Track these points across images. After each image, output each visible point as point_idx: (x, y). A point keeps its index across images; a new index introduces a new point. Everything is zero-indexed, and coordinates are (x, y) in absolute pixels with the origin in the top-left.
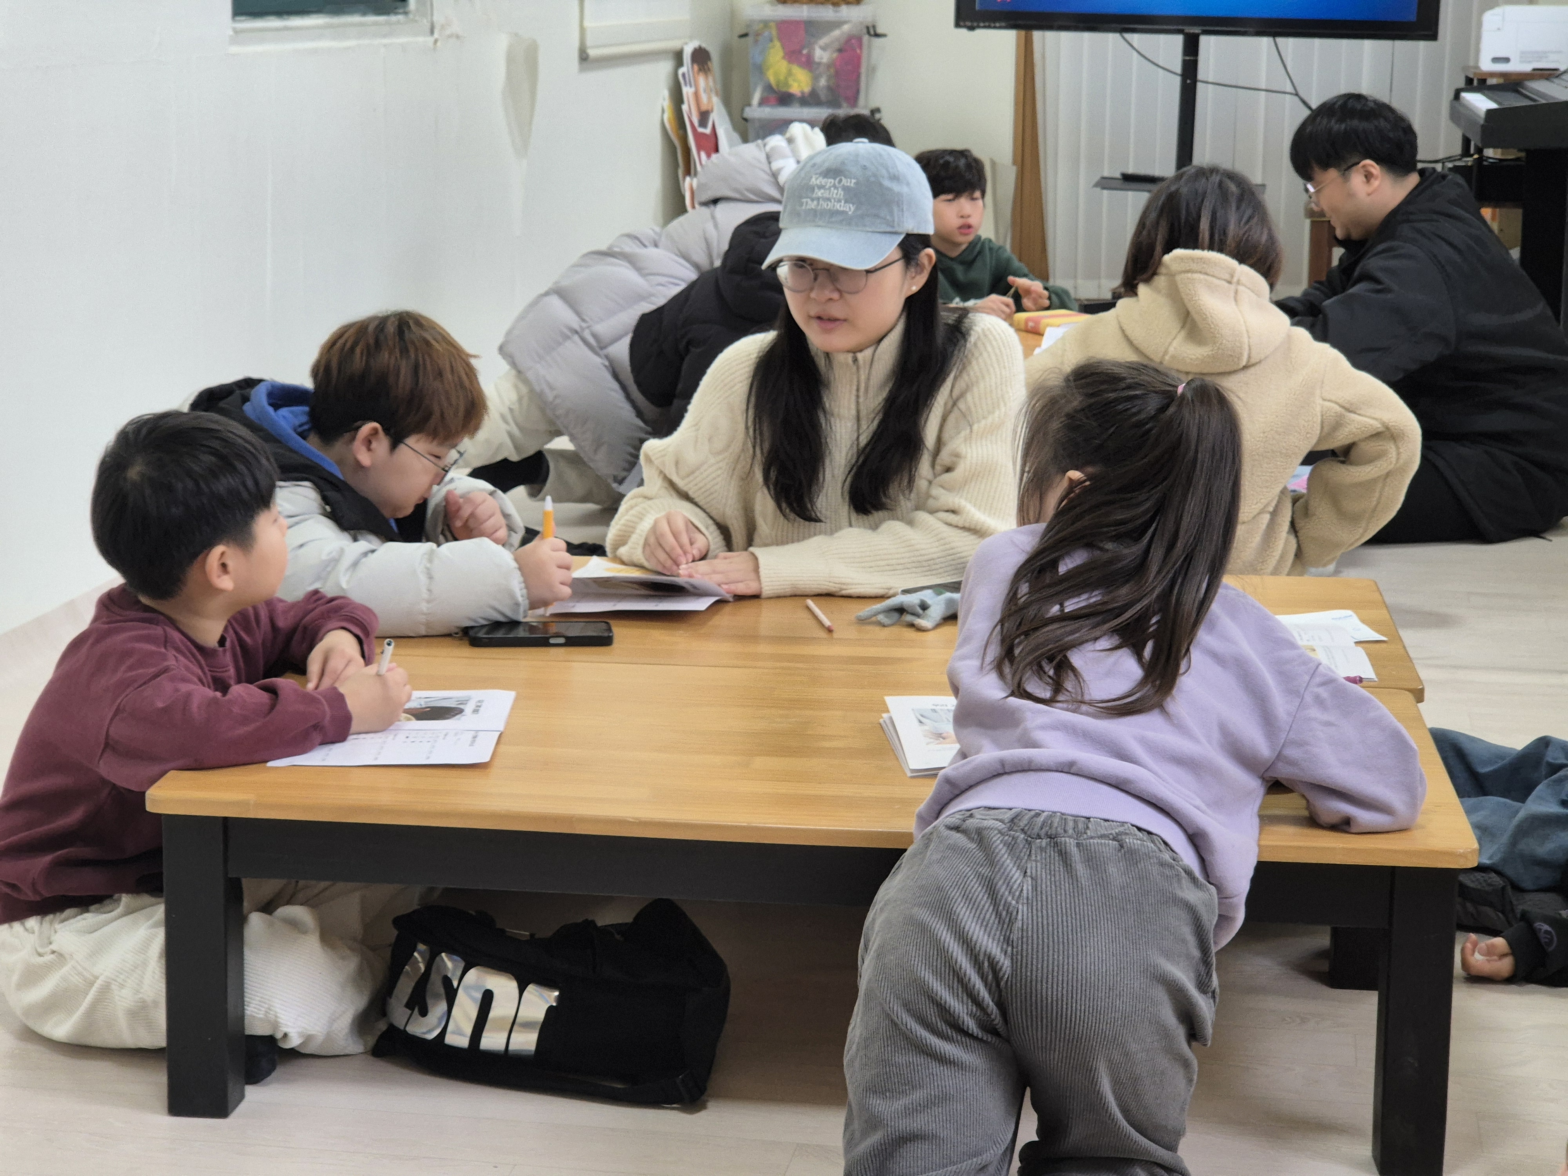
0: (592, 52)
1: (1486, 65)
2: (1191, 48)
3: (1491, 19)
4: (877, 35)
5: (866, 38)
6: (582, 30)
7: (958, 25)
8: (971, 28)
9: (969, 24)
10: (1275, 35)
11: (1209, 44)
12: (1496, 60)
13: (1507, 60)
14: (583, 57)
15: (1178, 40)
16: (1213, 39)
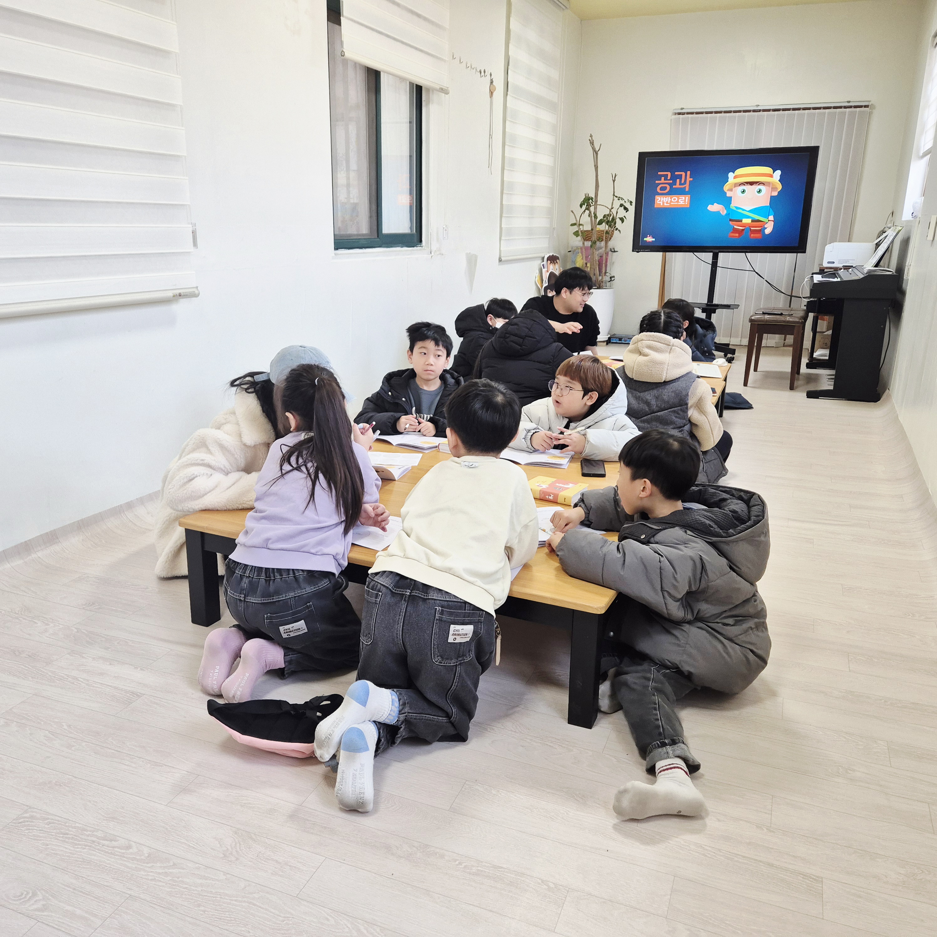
0: (503, 259)
1: (825, 265)
2: (715, 257)
3: (828, 248)
4: (615, 252)
5: (610, 253)
6: (500, 251)
7: (633, 251)
8: (638, 252)
9: (637, 250)
10: (745, 252)
11: (721, 255)
12: (829, 263)
13: (834, 263)
14: (500, 260)
15: (711, 254)
16: (722, 254)
